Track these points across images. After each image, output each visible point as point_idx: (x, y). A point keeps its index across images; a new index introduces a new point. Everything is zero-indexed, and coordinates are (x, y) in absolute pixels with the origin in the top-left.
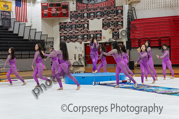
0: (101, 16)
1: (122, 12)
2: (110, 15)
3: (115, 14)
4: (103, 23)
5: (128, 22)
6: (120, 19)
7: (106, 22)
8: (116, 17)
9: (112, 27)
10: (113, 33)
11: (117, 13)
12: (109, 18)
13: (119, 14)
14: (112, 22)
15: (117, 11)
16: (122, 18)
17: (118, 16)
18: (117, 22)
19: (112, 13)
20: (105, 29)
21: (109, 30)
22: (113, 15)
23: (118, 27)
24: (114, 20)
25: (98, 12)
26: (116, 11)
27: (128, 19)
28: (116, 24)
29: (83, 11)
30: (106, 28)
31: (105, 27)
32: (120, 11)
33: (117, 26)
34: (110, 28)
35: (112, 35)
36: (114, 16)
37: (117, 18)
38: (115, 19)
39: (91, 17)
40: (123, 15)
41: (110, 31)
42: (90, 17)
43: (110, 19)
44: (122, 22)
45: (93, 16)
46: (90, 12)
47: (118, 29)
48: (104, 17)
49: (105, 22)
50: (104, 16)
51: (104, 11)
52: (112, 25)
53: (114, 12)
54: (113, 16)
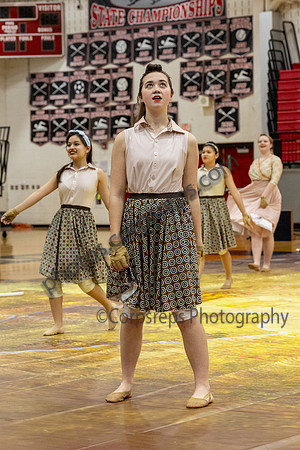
0: (175, 50)
1: (249, 39)
2: (207, 48)
3: (224, 46)
4: (182, 76)
5: (270, 71)
6: (241, 63)
7: (193, 73)
8: (228, 56)
9: (215, 90)
10: (217, 111)
11: (233, 42)
12: (206, 58)
13: (238, 45)
14: (215, 72)
15: (233, 35)
16: (250, 60)
17: (234, 50)
18: (233, 73)
19: (215, 43)
20: (189, 97)
21: (203, 101)
22: (219, 46)
23: (235, 91)
24: (221, 67)
25: (164, 38)
26: (227, 35)
27: (273, 60)
28: (228, 81)
29: (114, 33)
30: (194, 94)
31: (189, 88)
32: (241, 35)
33: (233, 86)
34: (208, 92)
35: (212, 118)
36: (223, 51)
37: (233, 61)
38: (224, 62)
39: (141, 54)
40: (251, 50)
41: (207, 104)
42: (137, 54)
43: (208, 63)
44: (250, 73)
45: (147, 53)
46: (136, 36)
47: (234, 99)
48: (185, 55)
49: (191, 74)
50: (186, 51)
51: (188, 34)
52: (216, 82)
53: (222, 38)
54: (218, 53)
